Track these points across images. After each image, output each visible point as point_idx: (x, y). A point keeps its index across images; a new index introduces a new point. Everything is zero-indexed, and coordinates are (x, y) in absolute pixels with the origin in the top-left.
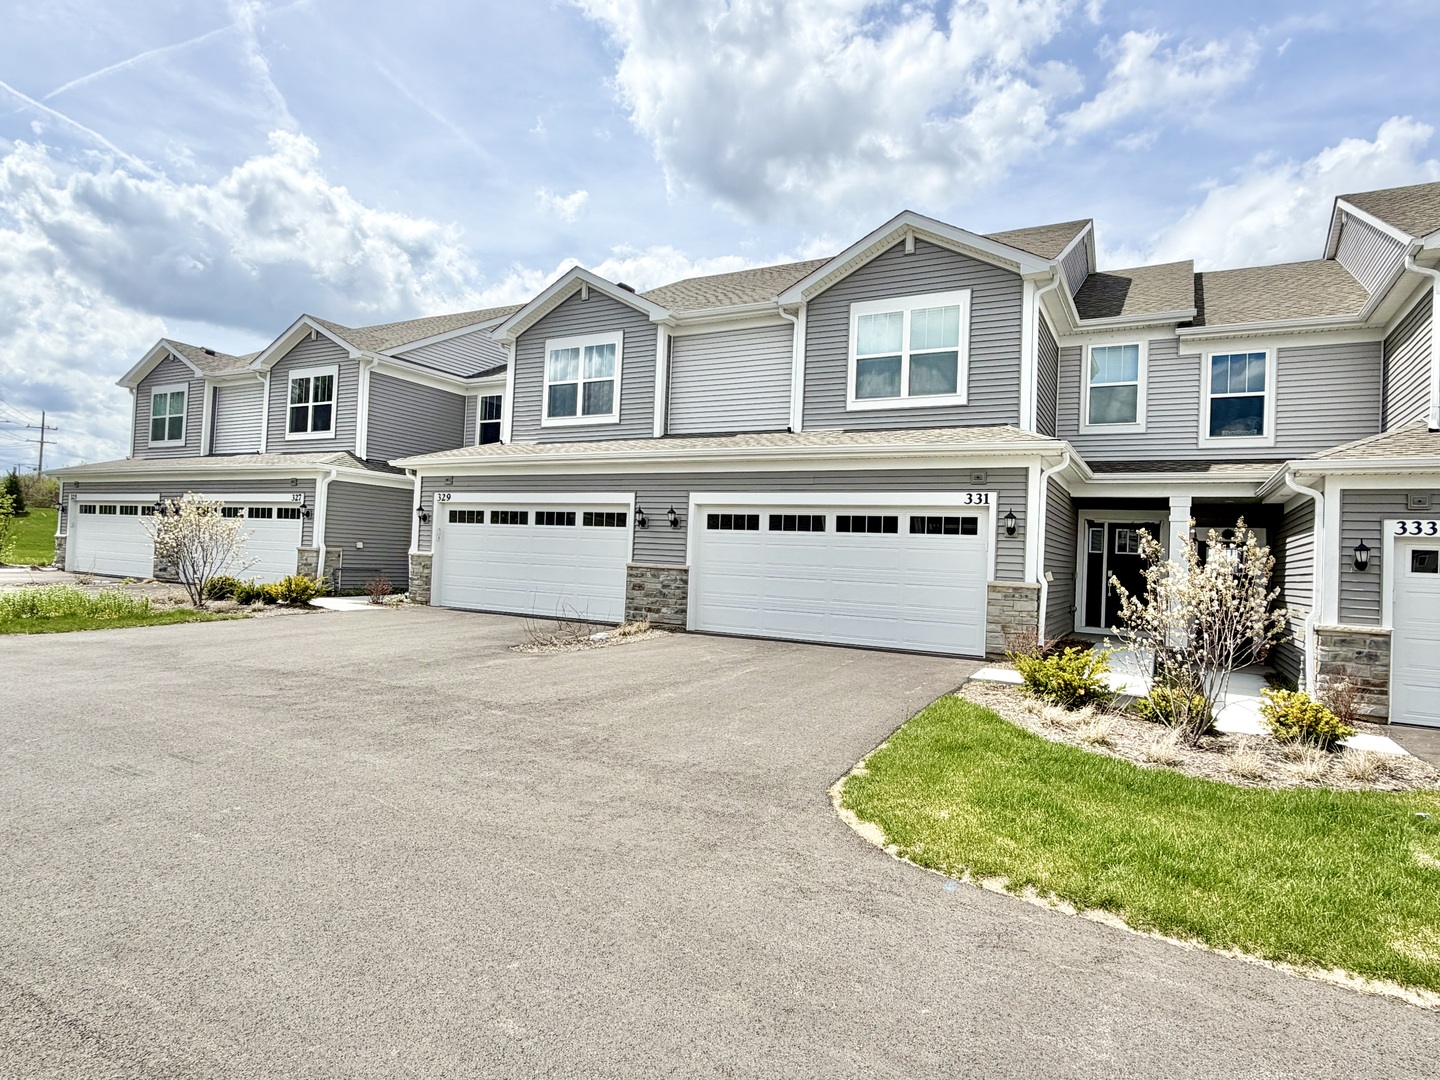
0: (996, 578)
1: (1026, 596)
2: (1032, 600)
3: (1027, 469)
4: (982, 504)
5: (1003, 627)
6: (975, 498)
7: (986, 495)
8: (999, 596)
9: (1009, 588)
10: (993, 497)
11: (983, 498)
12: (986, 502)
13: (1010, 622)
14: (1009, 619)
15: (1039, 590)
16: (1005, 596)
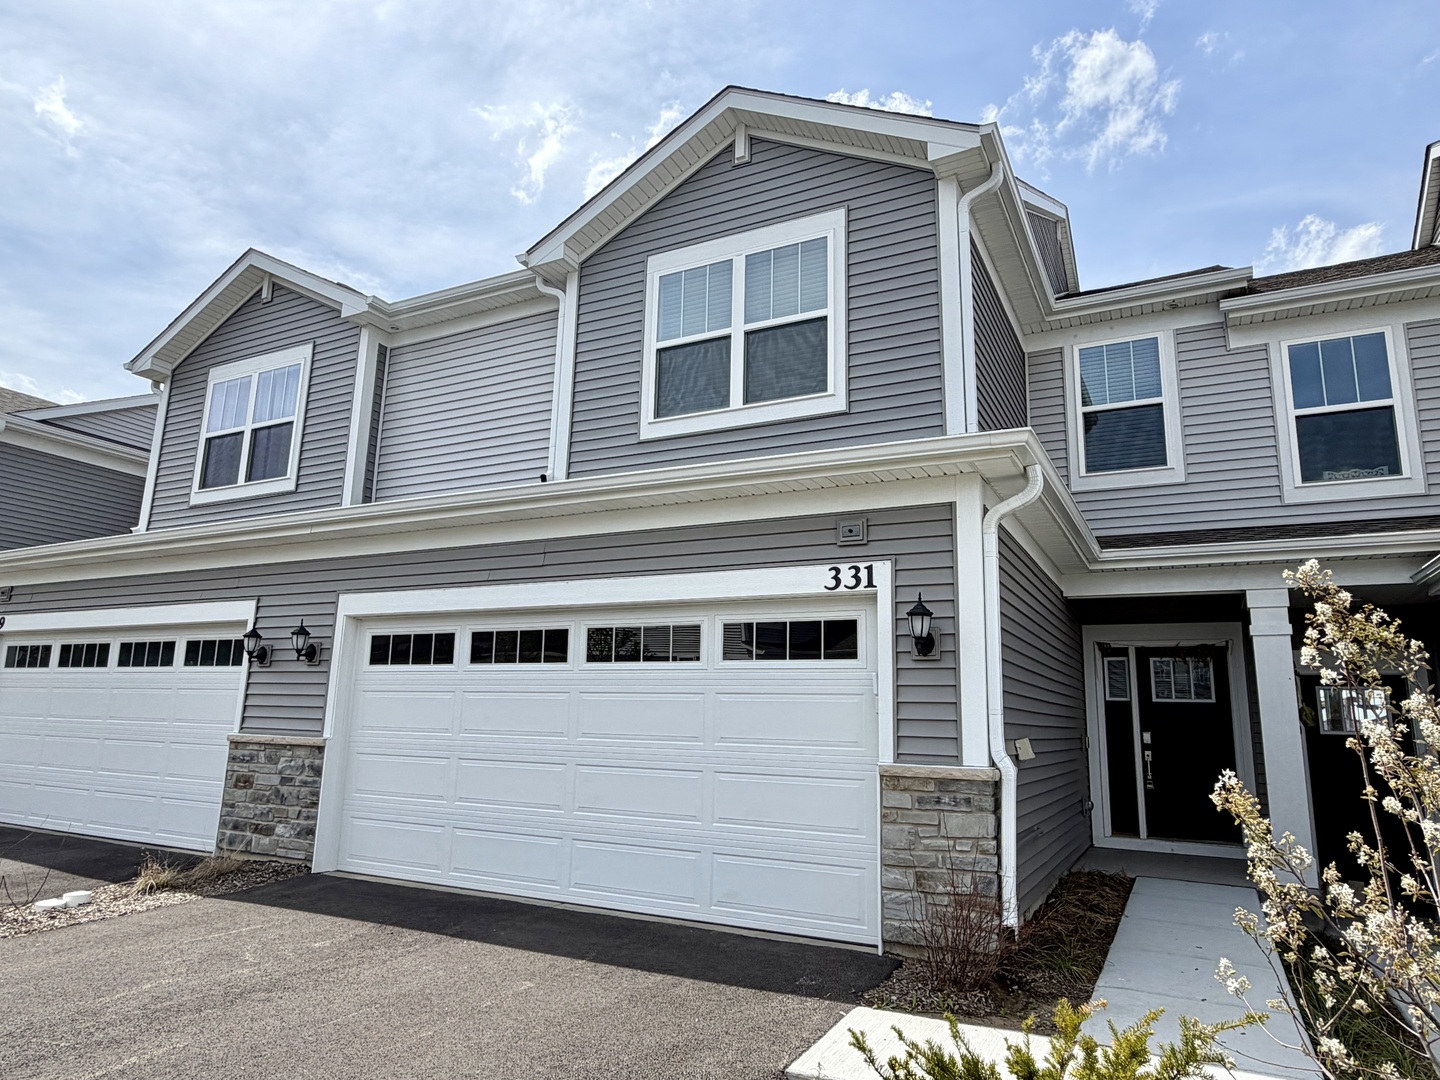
0: (898, 756)
1: (968, 801)
2: (981, 810)
3: (951, 506)
4: (861, 588)
5: (919, 877)
6: (847, 577)
7: (870, 569)
8: (906, 800)
9: (927, 780)
10: (883, 571)
11: (863, 574)
12: (870, 584)
13: (934, 865)
14: (932, 856)
15: (997, 785)
16: (920, 801)
